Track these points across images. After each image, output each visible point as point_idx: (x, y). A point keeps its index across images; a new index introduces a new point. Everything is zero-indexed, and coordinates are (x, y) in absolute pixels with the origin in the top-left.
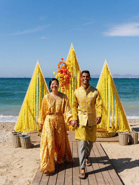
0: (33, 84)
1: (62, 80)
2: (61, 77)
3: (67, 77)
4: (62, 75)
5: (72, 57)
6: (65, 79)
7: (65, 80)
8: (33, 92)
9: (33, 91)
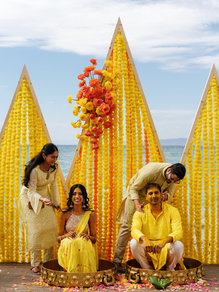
0: (13, 130)
1: (92, 118)
2: (88, 112)
3: (105, 110)
4: (90, 106)
5: (119, 56)
6: (100, 116)
7: (99, 118)
8: (11, 153)
9: (12, 150)
